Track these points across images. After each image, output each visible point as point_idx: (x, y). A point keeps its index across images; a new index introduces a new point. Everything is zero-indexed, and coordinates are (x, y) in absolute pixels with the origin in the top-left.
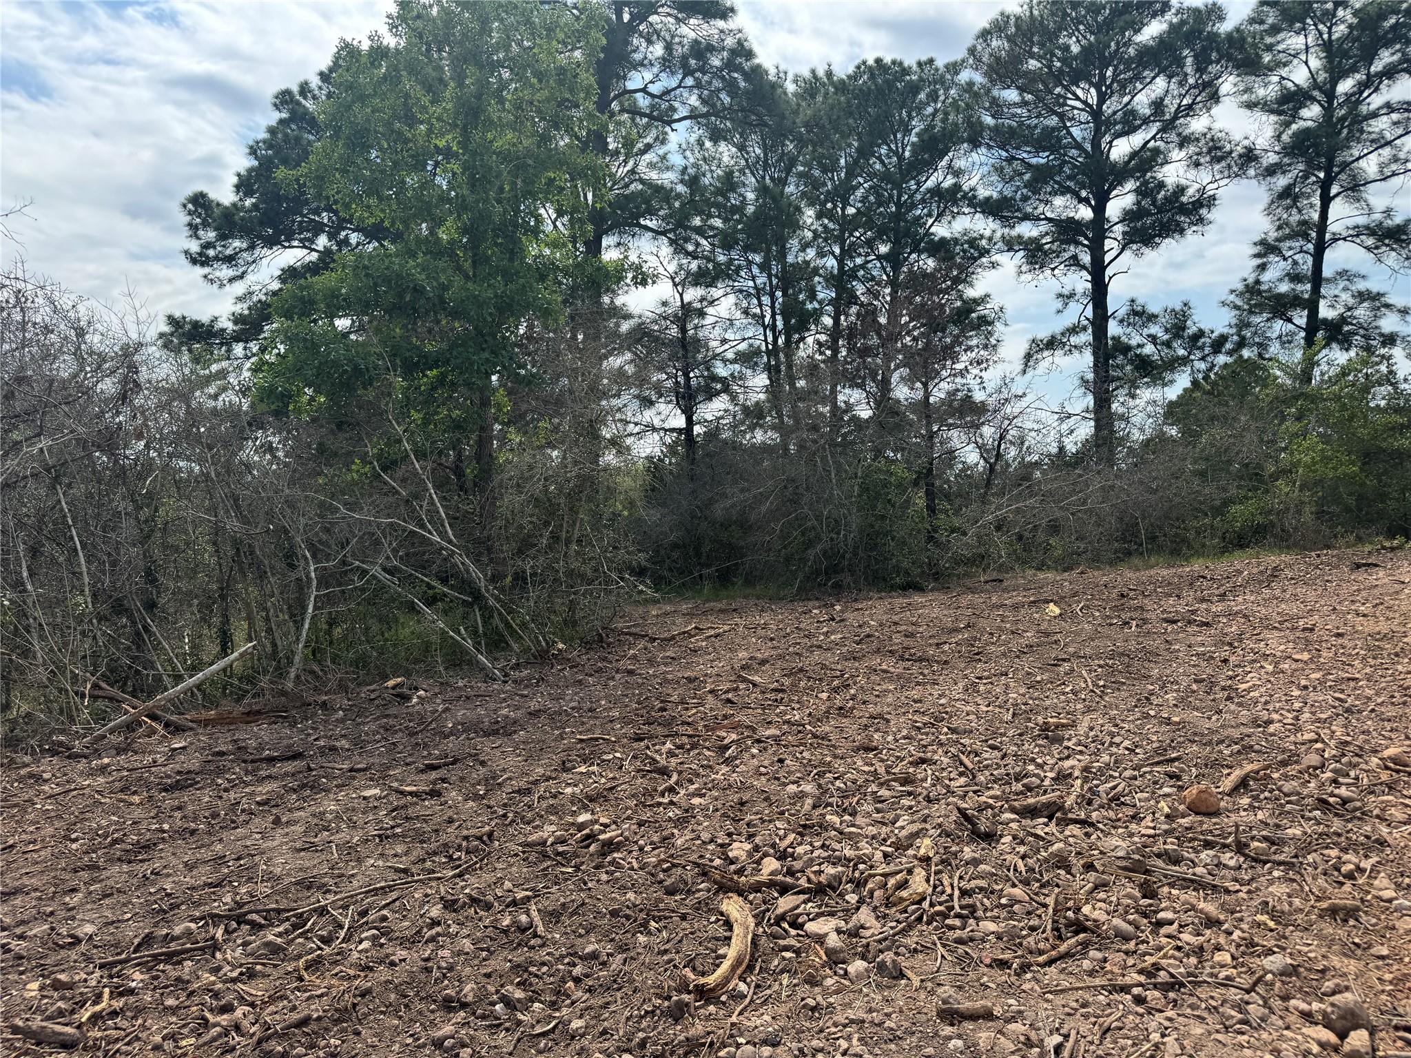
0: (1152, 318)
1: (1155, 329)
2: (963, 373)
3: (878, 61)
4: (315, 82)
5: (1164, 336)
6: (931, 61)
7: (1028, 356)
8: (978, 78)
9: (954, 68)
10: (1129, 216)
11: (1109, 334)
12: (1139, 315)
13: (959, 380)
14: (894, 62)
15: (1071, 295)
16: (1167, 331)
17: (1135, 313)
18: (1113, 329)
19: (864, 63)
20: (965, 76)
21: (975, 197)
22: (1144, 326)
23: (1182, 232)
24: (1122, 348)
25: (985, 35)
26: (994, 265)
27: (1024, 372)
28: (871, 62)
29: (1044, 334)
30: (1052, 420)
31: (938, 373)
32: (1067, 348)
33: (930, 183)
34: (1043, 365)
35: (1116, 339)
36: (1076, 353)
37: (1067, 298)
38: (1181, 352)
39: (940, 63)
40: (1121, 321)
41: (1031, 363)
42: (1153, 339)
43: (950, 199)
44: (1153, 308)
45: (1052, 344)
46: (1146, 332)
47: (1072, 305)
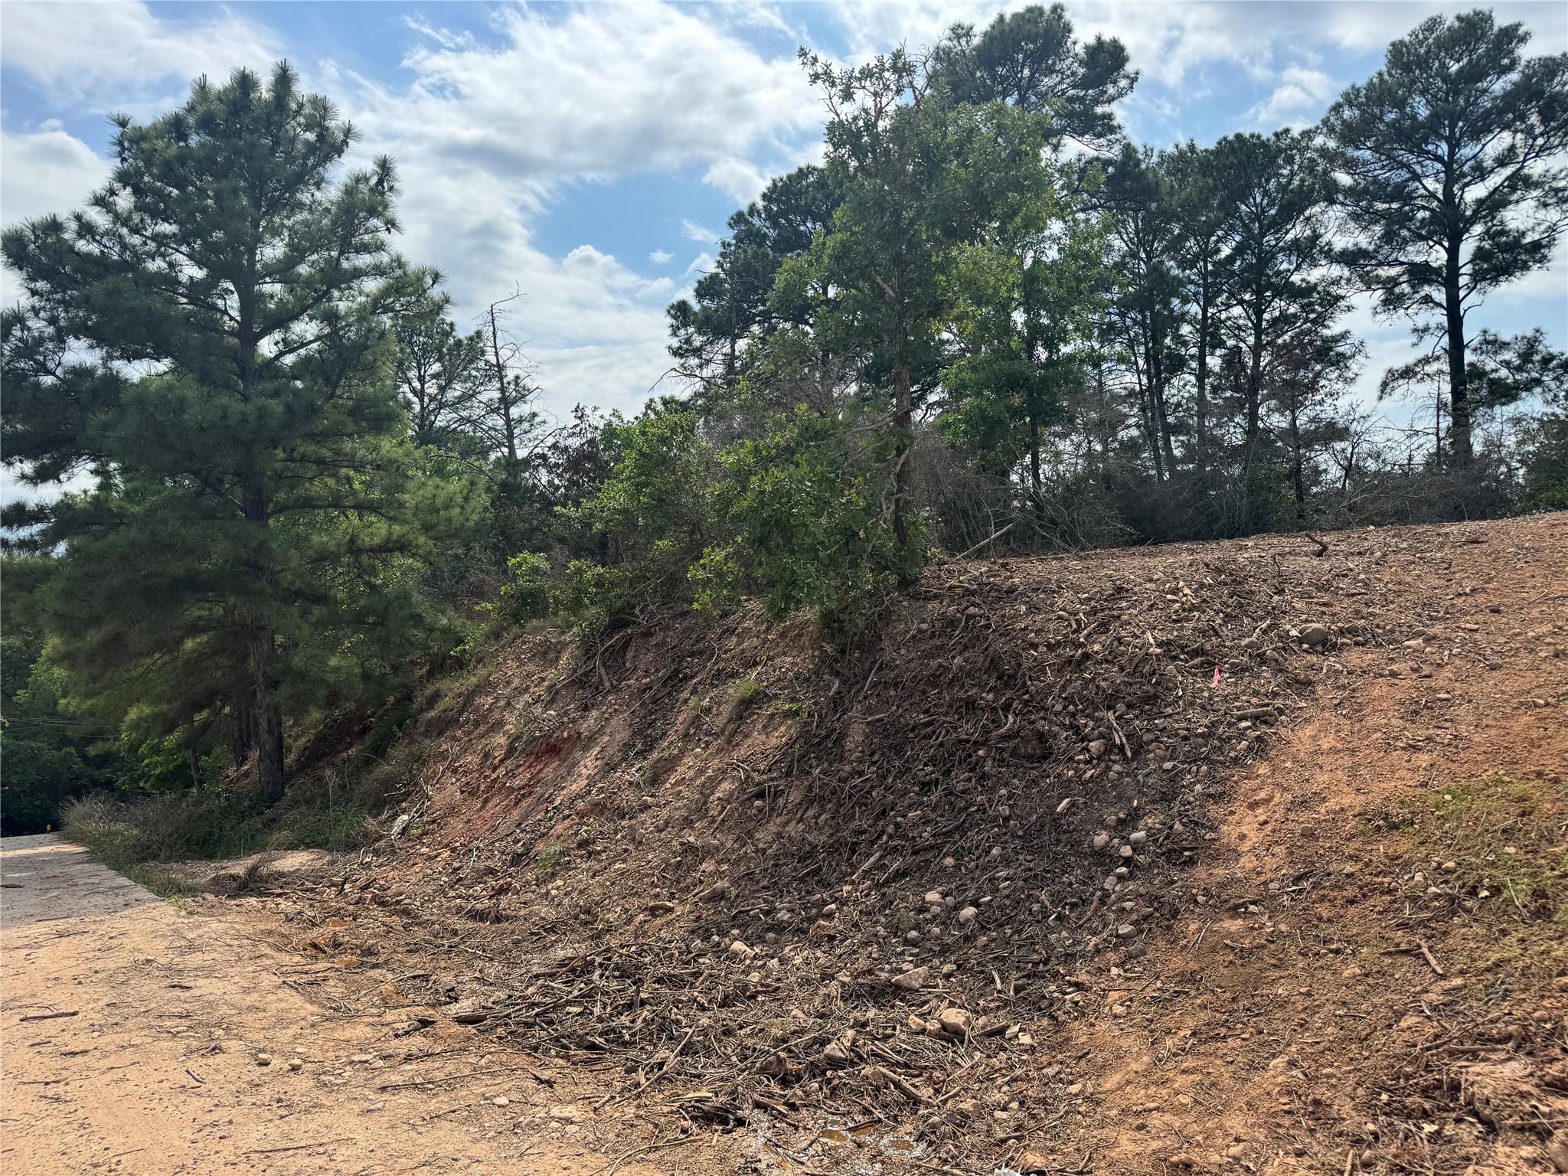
0: (1505, 345)
1: (1508, 355)
2: (1321, 402)
3: (1239, 136)
4: (760, 204)
5: (1517, 362)
6: (1287, 131)
7: (1385, 385)
8: (1332, 144)
9: (1307, 134)
10: (1480, 255)
11: (1466, 362)
12: (1493, 344)
13: (1318, 408)
14: (1252, 136)
15: (1426, 329)
16: (1519, 356)
17: (1488, 342)
18: (1469, 357)
19: (1225, 139)
20: (1319, 141)
21: (1331, 250)
22: (1495, 353)
23: (1528, 268)
24: (1478, 373)
25: (1337, 108)
26: (1349, 308)
27: (1381, 398)
28: (1231, 137)
29: (1399, 364)
30: (1400, 436)
31: (1302, 404)
32: (1419, 376)
33: (1290, 237)
34: (1399, 392)
35: (1472, 365)
36: (1428, 381)
37: (1422, 332)
38: (1535, 375)
39: (1295, 132)
40: (1475, 350)
41: (1388, 390)
42: (1507, 364)
43: (1307, 250)
44: (1506, 337)
45: (1407, 373)
46: (1500, 358)
47: (1427, 337)
